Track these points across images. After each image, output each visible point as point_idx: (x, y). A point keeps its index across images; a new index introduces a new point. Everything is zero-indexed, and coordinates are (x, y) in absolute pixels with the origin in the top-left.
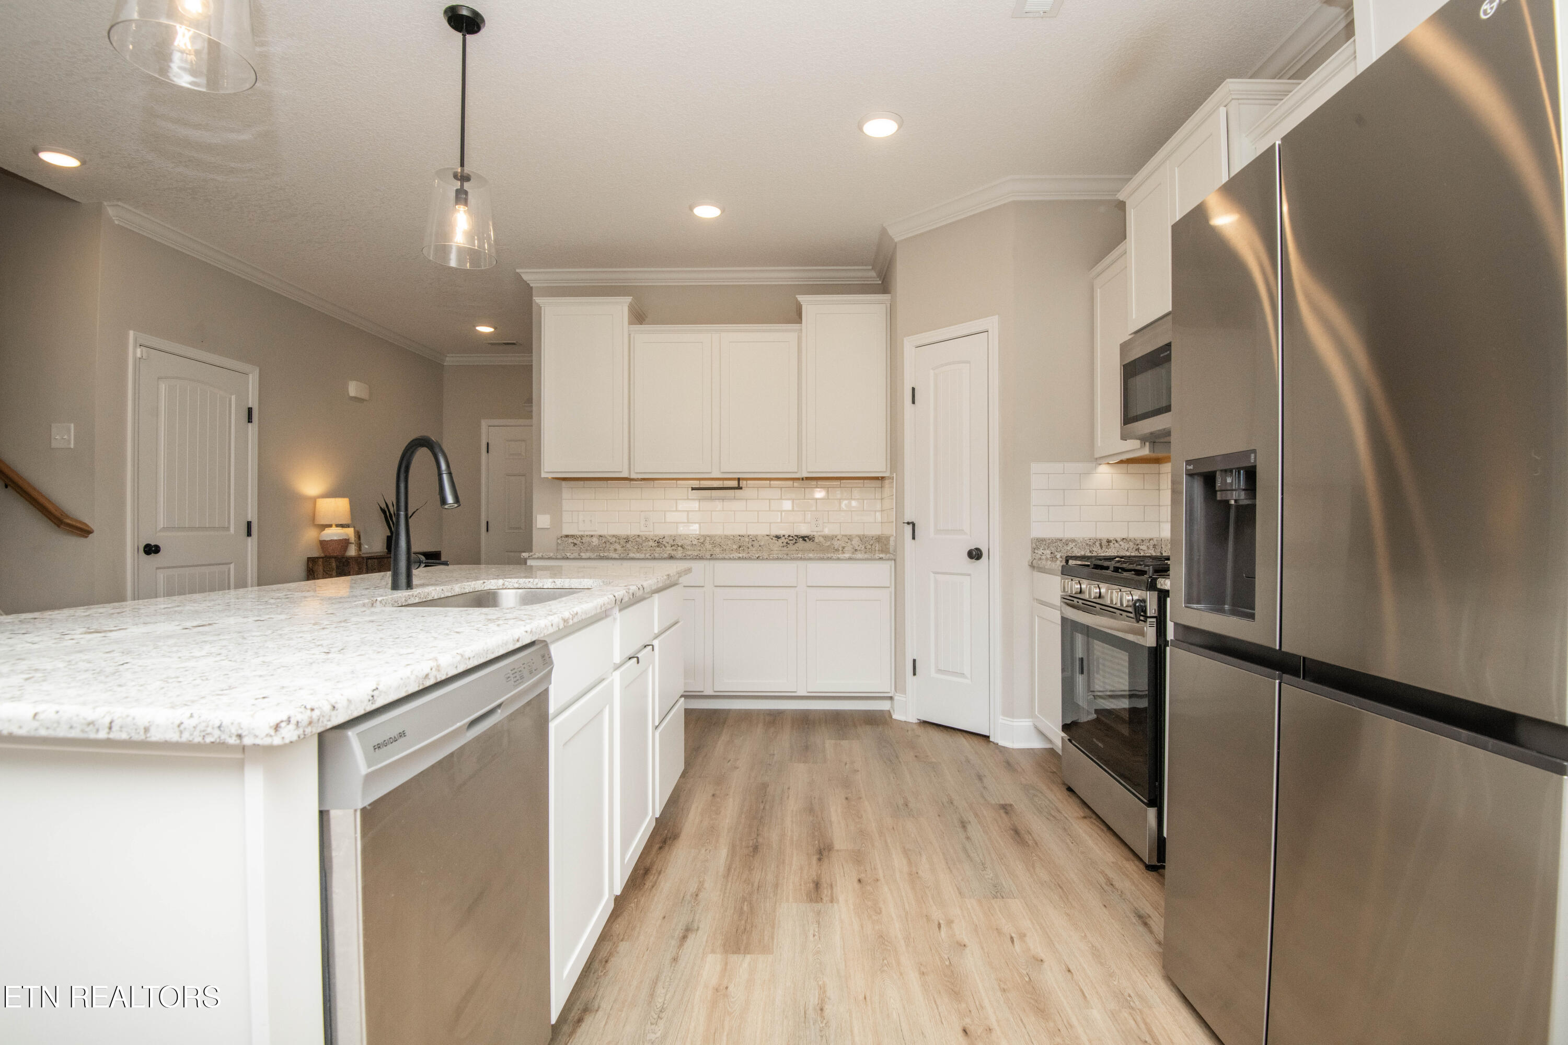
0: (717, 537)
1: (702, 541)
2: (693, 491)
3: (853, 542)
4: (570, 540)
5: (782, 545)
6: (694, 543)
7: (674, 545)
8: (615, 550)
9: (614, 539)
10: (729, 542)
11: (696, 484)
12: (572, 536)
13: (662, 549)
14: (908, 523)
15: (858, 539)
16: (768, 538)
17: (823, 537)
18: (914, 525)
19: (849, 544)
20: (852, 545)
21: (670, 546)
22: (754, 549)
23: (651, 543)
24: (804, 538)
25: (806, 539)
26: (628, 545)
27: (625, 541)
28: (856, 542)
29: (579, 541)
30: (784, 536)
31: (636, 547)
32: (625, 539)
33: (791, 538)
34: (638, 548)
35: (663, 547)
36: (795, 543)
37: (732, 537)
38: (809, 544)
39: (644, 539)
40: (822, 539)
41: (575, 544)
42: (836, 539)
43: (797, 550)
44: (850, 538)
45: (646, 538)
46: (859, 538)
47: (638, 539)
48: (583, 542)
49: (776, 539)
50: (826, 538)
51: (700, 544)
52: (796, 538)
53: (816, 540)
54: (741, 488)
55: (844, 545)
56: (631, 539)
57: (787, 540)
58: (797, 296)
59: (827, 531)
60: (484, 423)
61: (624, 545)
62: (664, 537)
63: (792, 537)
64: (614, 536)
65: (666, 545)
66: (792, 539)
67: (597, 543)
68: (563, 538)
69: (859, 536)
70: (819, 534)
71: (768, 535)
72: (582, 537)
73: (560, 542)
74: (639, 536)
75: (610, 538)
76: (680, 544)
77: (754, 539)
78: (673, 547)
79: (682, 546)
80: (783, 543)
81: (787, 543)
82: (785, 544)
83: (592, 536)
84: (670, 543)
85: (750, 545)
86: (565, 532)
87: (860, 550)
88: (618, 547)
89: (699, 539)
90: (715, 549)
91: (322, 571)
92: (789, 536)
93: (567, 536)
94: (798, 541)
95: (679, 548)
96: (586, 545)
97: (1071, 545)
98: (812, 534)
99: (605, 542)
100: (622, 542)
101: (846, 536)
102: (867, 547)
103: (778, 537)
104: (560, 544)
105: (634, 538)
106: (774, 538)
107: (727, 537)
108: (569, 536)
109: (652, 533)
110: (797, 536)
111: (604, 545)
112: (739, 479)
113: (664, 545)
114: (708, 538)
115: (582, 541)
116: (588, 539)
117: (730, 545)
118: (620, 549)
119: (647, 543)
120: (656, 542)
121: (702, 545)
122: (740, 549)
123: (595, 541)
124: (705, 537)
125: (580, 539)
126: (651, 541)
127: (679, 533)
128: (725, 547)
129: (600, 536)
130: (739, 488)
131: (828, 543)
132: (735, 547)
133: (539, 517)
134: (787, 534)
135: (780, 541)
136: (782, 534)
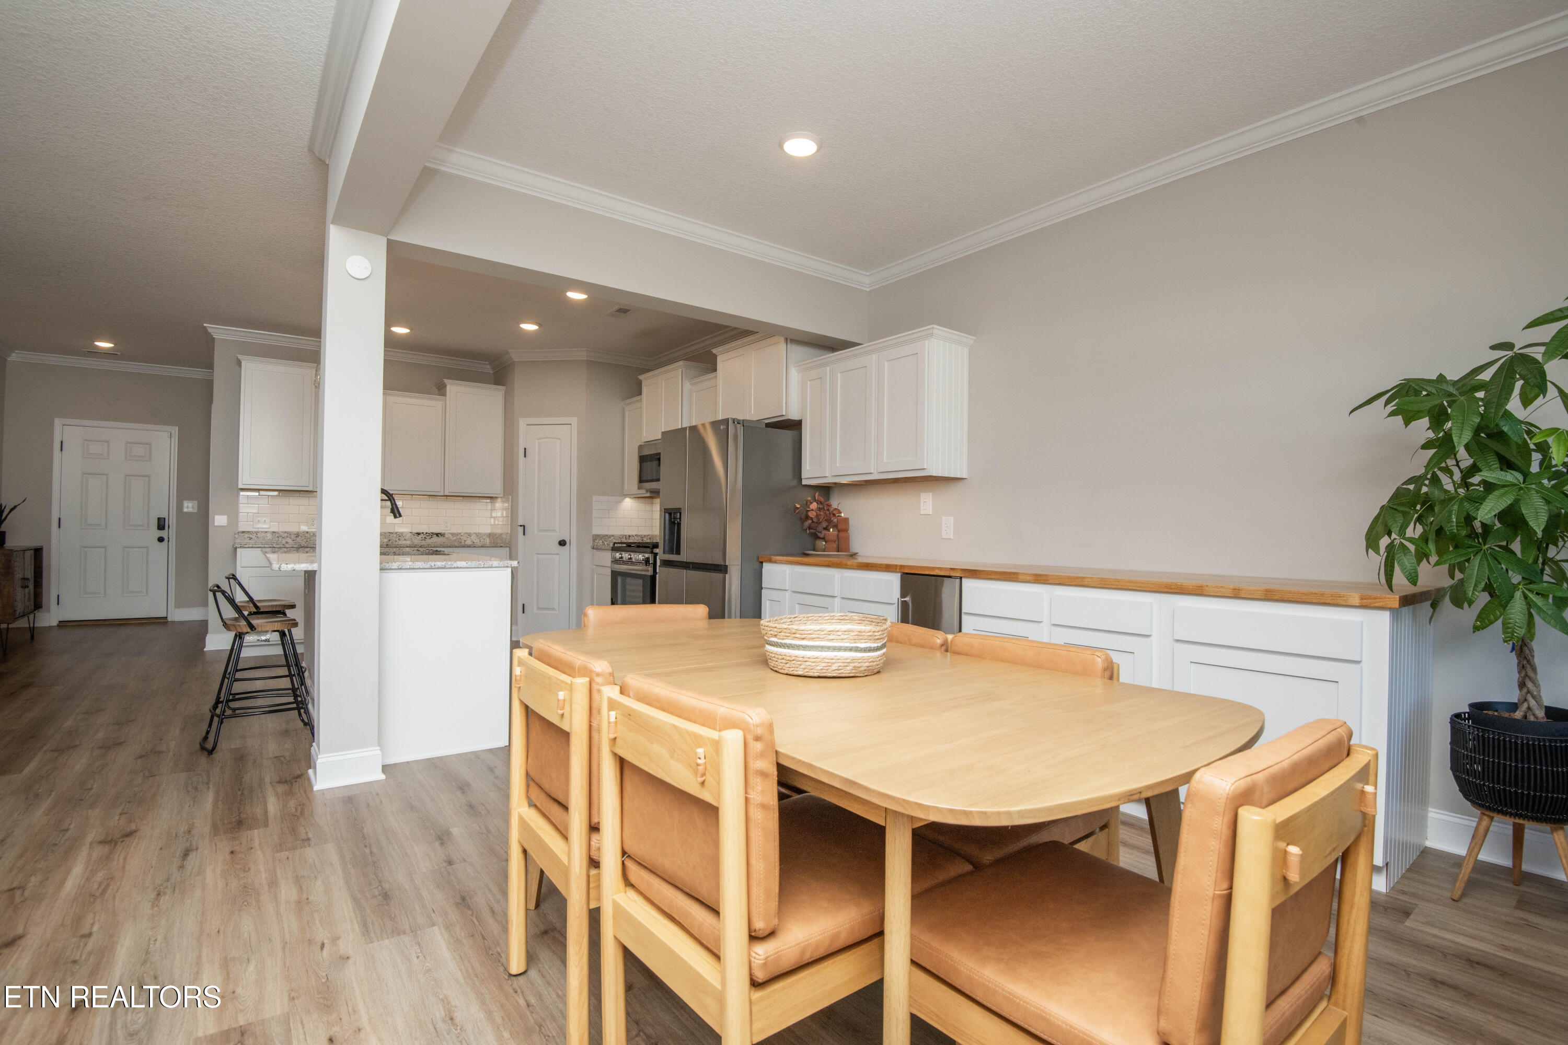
3: (473, 538)
4: (247, 535)
5: (421, 539)
8: (287, 543)
9: (286, 535)
12: (248, 532)
14: (521, 526)
15: (475, 535)
16: (411, 534)
18: (524, 526)
20: (470, 539)
22: (400, 542)
24: (437, 535)
25: (439, 535)
26: (299, 539)
27: (296, 536)
30: (423, 533)
32: (295, 534)
36: (431, 537)
38: (440, 539)
39: (312, 534)
40: (450, 535)
41: (251, 538)
42: (460, 536)
43: (432, 542)
44: (469, 535)
47: (307, 535)
48: (258, 537)
50: (453, 534)
52: (432, 534)
53: (446, 536)
55: (465, 539)
56: (301, 535)
57: (425, 536)
59: (453, 530)
60: (57, 422)
61: (295, 539)
64: (285, 532)
66: (429, 535)
68: (239, 533)
69: (475, 533)
70: (448, 532)
72: (257, 533)
73: (236, 537)
74: (308, 532)
75: (283, 534)
77: (401, 535)
81: (425, 538)
82: (423, 539)
83: (266, 532)
85: (397, 540)
86: (241, 529)
87: (475, 542)
88: (289, 540)
92: (426, 533)
93: (243, 532)
94: (433, 536)
96: (260, 539)
98: (443, 532)
99: (277, 537)
100: (293, 537)
101: (467, 533)
102: (480, 540)
103: (418, 534)
105: (304, 534)
106: (416, 535)
108: (245, 532)
110: (434, 533)
111: (277, 539)
115: (257, 535)
116: (263, 534)
118: (291, 542)
123: (269, 536)
125: (255, 534)
129: (274, 532)
131: (455, 538)
133: (216, 517)
134: (425, 532)
135: (420, 536)
136: (421, 532)
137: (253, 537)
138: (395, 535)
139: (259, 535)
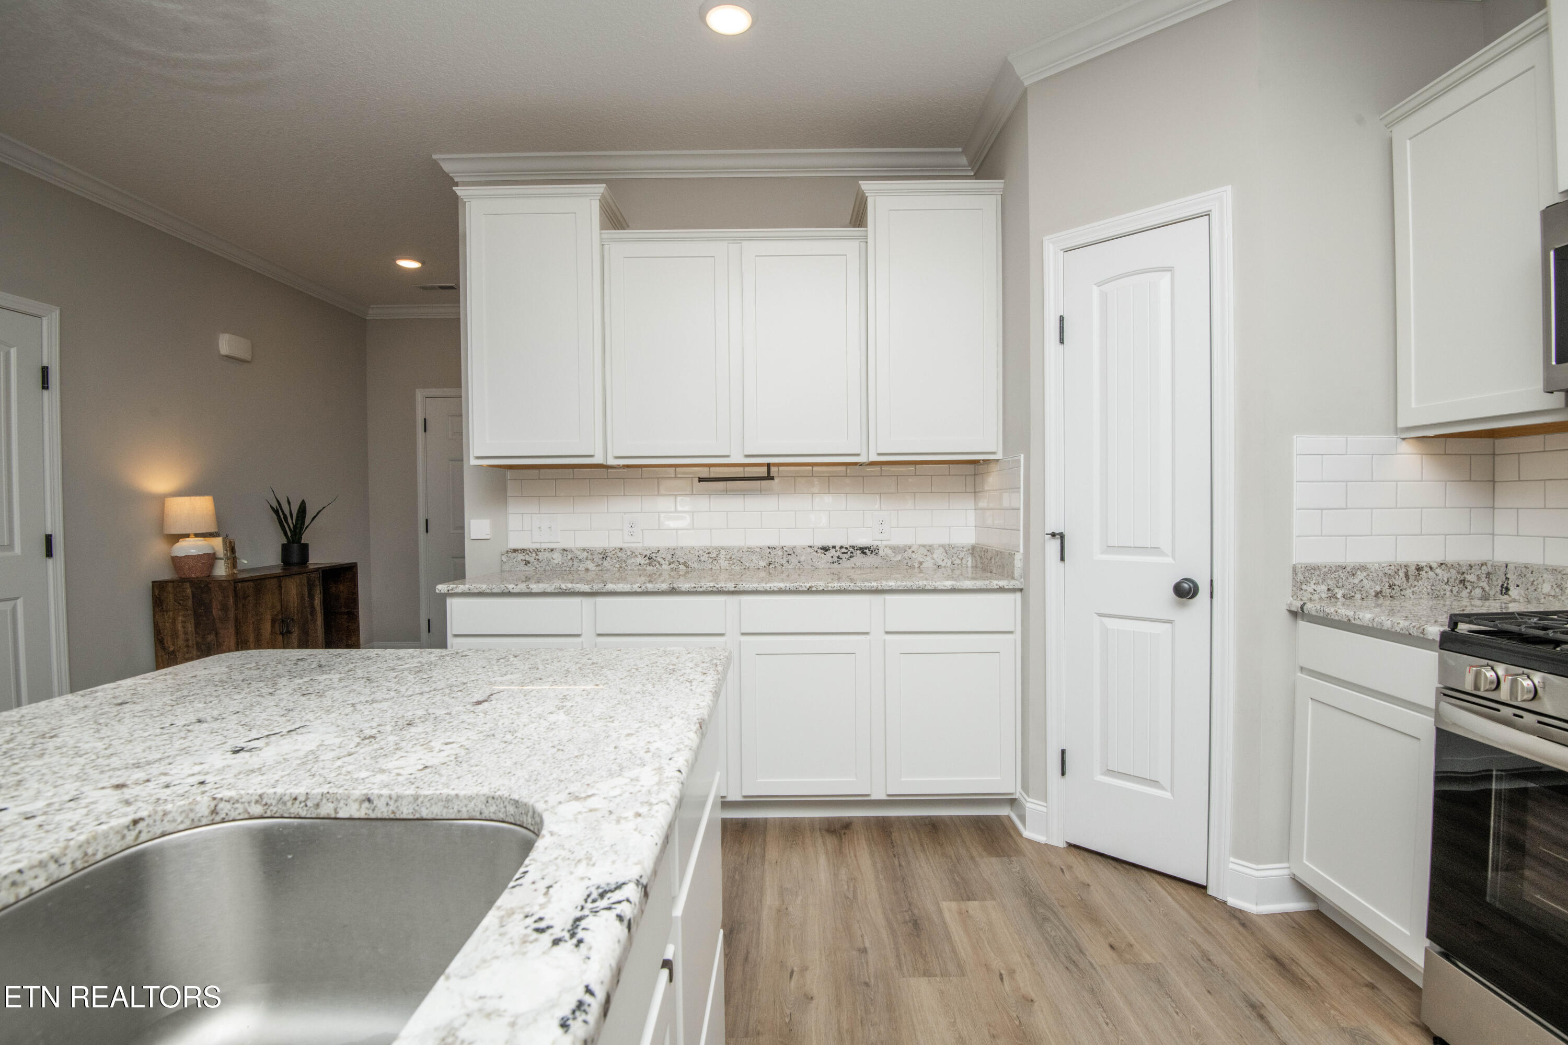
0: (735, 551)
1: (714, 555)
2: (701, 483)
3: (935, 556)
4: (521, 557)
5: (831, 560)
6: (703, 559)
7: (673, 562)
8: (587, 570)
9: (585, 554)
10: (754, 557)
11: (704, 473)
12: (523, 550)
13: (655, 568)
14: (1053, 534)
15: (941, 550)
16: (809, 550)
17: (890, 548)
18: (1062, 536)
19: (928, 558)
20: (933, 559)
21: (667, 563)
22: (790, 567)
23: (640, 560)
24: (863, 550)
25: (867, 551)
26: (606, 563)
27: (601, 556)
28: (938, 555)
29: (533, 558)
30: (834, 547)
31: (617, 566)
32: (601, 554)
33: (844, 550)
34: (621, 567)
35: (658, 566)
36: (851, 557)
37: (758, 550)
38: (870, 560)
39: (629, 553)
40: (889, 552)
41: (527, 563)
42: (910, 551)
43: (853, 568)
44: (930, 549)
45: (633, 553)
46: (943, 550)
47: (620, 554)
48: (538, 559)
49: (823, 551)
50: (894, 549)
51: (711, 560)
52: (851, 550)
53: (881, 553)
54: (772, 478)
55: (922, 560)
56: (610, 554)
57: (839, 553)
58: (860, 182)
59: (895, 541)
60: (420, 395)
61: (600, 563)
62: (659, 551)
63: (846, 548)
64: (584, 550)
65: (662, 562)
66: (846, 551)
67: (560, 560)
68: (510, 554)
69: (943, 546)
70: (885, 543)
71: (811, 547)
72: (537, 551)
73: (505, 560)
74: (621, 549)
75: (579, 553)
76: (682, 561)
77: (790, 552)
78: (672, 566)
79: (685, 564)
80: (832, 557)
81: (838, 557)
82: (835, 559)
83: (552, 550)
84: (667, 559)
85: (784, 561)
86: (513, 545)
87: (945, 567)
88: (591, 566)
89: (709, 553)
90: (733, 567)
91: (172, 601)
92: (841, 547)
93: (515, 551)
94: (854, 554)
95: (680, 566)
96: (543, 564)
97: (1361, 575)
98: (875, 543)
99: (571, 559)
100: (597, 558)
101: (924, 546)
102: (955, 562)
103: (825, 549)
104: (505, 562)
105: (614, 552)
106: (819, 551)
107: (750, 550)
108: (518, 550)
109: (641, 545)
110: (853, 547)
111: (570, 563)
112: (769, 465)
113: (659, 562)
114: (723, 552)
115: (537, 557)
116: (547, 555)
117: (755, 561)
118: (594, 568)
119: (633, 560)
120: (647, 558)
121: (715, 562)
122: (771, 566)
123: (557, 558)
124: (719, 550)
125: (534, 555)
126: (639, 556)
127: (681, 544)
128: (747, 564)
129: (565, 550)
130: (770, 477)
131: (899, 557)
132: (763, 564)
133: (472, 521)
134: (838, 544)
135: (829, 554)
136: (831, 545)
137: (531, 560)
138: (780, 553)
139: (540, 557)
